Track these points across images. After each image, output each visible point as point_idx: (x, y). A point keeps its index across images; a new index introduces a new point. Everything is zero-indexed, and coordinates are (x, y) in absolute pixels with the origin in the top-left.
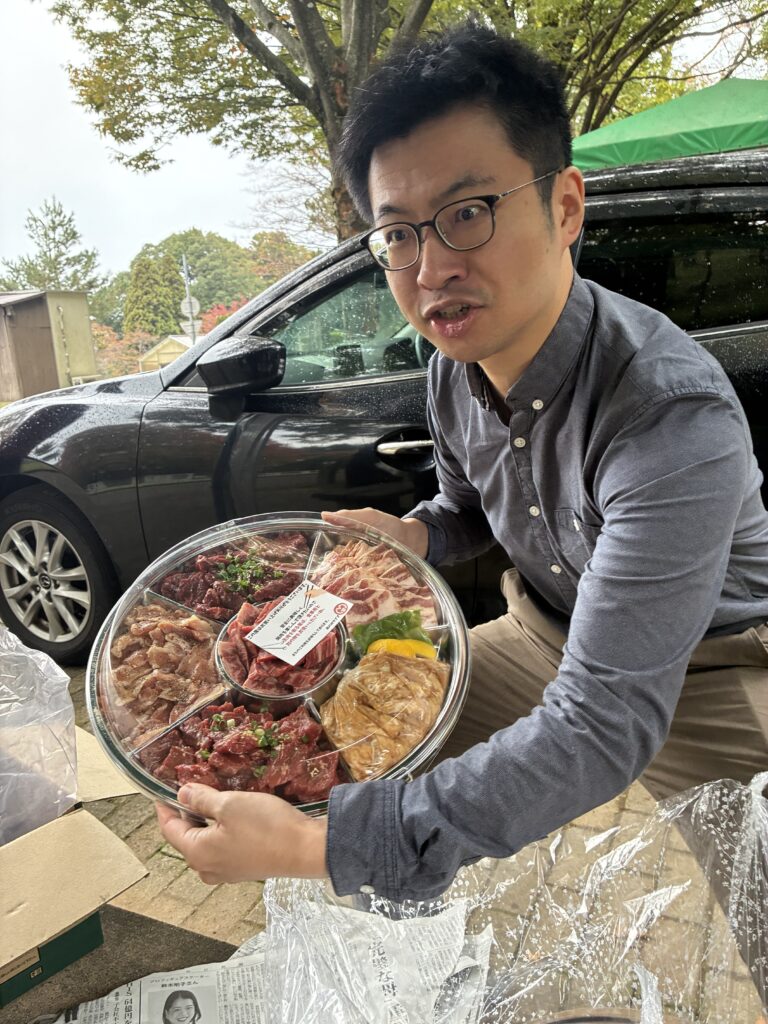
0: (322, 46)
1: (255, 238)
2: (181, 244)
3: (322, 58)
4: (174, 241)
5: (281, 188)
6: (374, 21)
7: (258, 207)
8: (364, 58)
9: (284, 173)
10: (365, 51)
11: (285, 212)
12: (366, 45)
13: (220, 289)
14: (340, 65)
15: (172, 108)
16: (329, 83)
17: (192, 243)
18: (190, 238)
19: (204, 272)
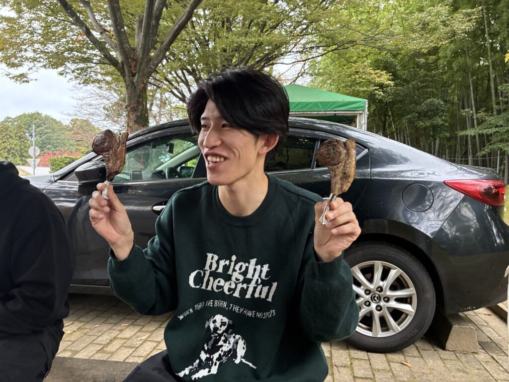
0: (127, 47)
1: (72, 120)
2: (29, 119)
3: (126, 52)
4: (25, 117)
5: (91, 99)
6: (151, 41)
7: (77, 106)
8: (145, 55)
9: (94, 92)
10: (146, 52)
11: (92, 111)
12: (146, 50)
13: (49, 144)
14: (134, 56)
15: (38, 55)
16: (128, 62)
17: (36, 119)
18: (35, 116)
19: (41, 134)
